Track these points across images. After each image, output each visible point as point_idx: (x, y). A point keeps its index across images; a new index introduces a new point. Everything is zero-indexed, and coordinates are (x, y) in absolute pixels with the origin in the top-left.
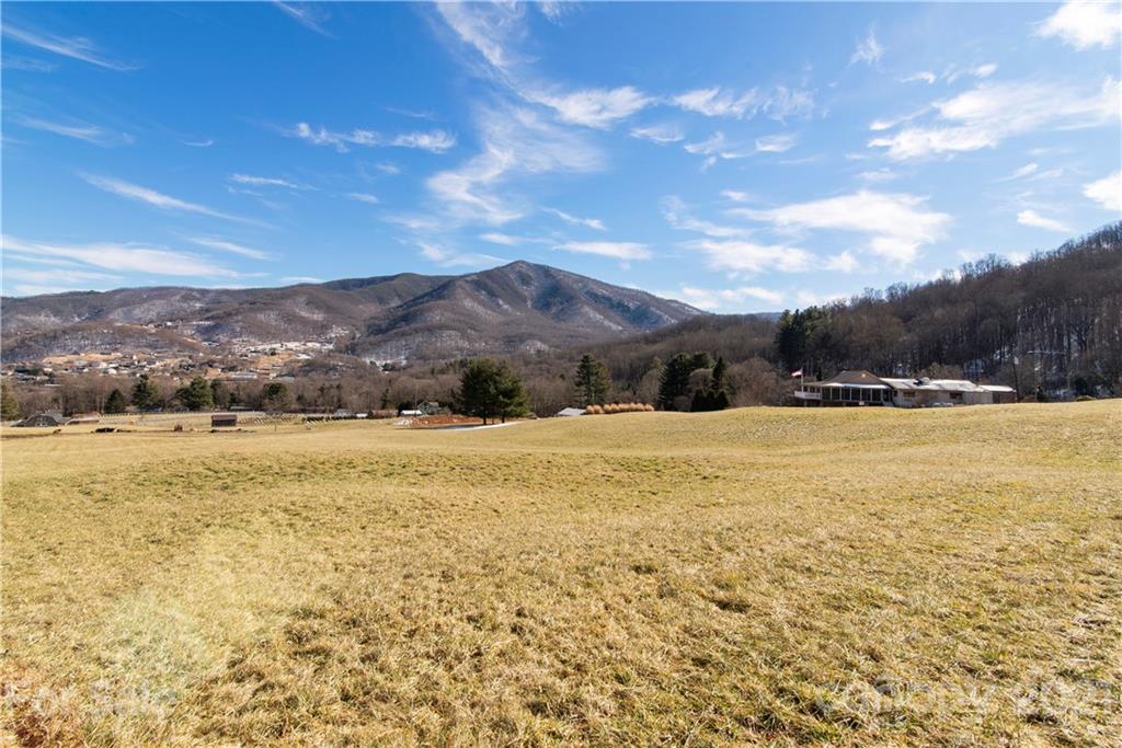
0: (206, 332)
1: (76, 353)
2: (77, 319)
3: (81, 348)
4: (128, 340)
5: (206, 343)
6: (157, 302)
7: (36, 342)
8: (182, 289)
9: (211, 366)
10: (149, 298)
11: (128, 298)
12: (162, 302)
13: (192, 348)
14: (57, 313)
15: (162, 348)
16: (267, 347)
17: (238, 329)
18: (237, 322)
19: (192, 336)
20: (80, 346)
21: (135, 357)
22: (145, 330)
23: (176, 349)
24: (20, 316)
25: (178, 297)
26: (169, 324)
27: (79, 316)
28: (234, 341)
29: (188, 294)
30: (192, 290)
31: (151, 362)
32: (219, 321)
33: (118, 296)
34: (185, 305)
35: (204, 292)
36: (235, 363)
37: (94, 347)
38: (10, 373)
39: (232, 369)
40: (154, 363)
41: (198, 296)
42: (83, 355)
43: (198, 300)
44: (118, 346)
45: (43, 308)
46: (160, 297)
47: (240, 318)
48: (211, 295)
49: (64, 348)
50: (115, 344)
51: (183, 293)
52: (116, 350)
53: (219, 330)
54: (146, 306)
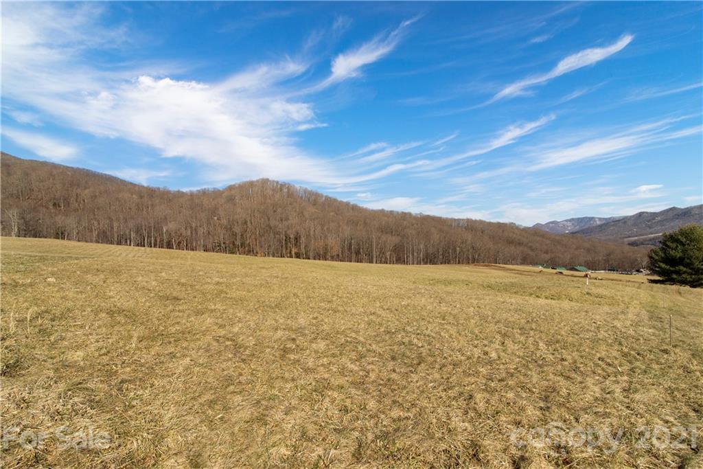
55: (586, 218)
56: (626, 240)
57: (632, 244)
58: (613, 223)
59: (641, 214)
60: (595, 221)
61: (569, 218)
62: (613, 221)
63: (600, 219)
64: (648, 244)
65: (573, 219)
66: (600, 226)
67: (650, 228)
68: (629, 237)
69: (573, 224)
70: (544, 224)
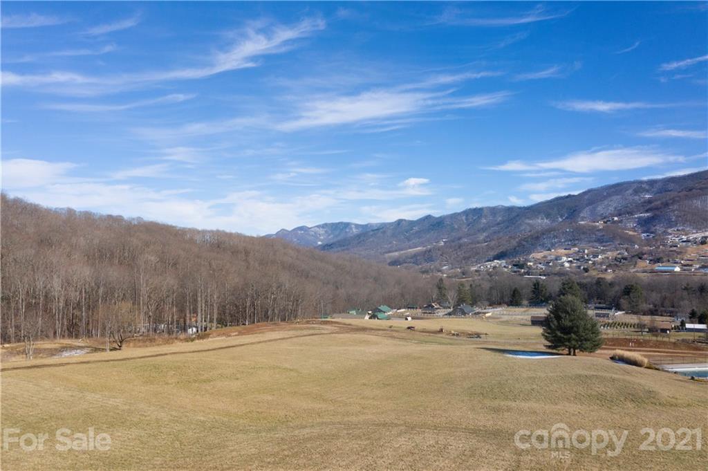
0: (645, 224)
1: (549, 250)
2: (560, 220)
3: (553, 245)
4: (583, 236)
5: (645, 235)
6: (614, 198)
7: (527, 241)
8: (634, 182)
9: (640, 258)
10: (609, 195)
11: (593, 197)
12: (619, 197)
13: (631, 240)
14: (548, 216)
15: (606, 242)
16: (699, 236)
17: (674, 219)
18: (674, 211)
19: (633, 229)
20: (552, 243)
21: (586, 251)
22: (595, 227)
23: (617, 242)
24: (528, 221)
25: (630, 191)
26: (616, 219)
27: (561, 217)
28: (670, 231)
29: (639, 187)
30: (641, 182)
31: (595, 256)
32: (657, 213)
33: (586, 197)
34: (637, 198)
35: (652, 183)
36: (661, 255)
37: (561, 244)
38: (510, 267)
39: (658, 260)
40: (598, 256)
41: (647, 187)
42: (553, 250)
43: (647, 191)
44: (577, 242)
45: (539, 213)
46: (616, 193)
47: (676, 207)
48: (657, 186)
49: (543, 245)
50: (574, 240)
51: (635, 186)
52: (575, 245)
53: (657, 221)
54: (606, 202)
55: (342, 223)
56: (387, 255)
57: (395, 263)
58: (371, 233)
59: (400, 222)
60: (351, 229)
61: (322, 223)
62: (373, 231)
63: (357, 226)
64: (410, 262)
65: (326, 224)
66: (358, 236)
67: (409, 240)
68: (390, 252)
69: (326, 232)
70: (290, 229)
